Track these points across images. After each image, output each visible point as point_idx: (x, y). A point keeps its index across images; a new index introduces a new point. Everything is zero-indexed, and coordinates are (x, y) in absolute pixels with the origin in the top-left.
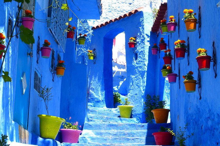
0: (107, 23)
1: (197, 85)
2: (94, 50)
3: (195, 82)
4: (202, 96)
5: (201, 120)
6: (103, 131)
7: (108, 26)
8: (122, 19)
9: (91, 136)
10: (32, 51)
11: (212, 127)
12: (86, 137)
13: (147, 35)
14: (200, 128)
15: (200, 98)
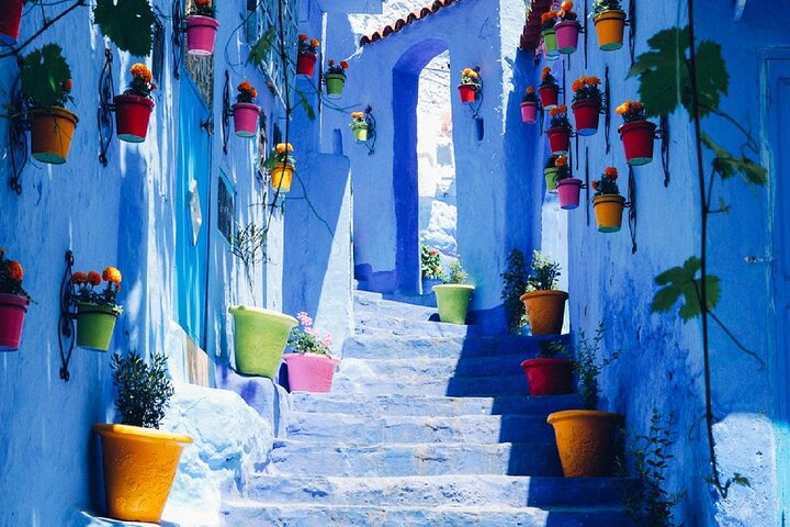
0: (400, 23)
1: (626, 212)
2: (369, 110)
3: (621, 202)
4: (637, 241)
5: (636, 313)
6: (393, 361)
7: (404, 32)
8: (441, 8)
9: (365, 375)
10: (211, 114)
11: (659, 329)
12: (352, 378)
13: (509, 61)
14: (635, 335)
15: (634, 249)
